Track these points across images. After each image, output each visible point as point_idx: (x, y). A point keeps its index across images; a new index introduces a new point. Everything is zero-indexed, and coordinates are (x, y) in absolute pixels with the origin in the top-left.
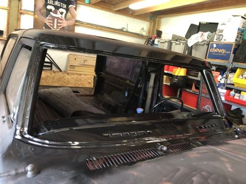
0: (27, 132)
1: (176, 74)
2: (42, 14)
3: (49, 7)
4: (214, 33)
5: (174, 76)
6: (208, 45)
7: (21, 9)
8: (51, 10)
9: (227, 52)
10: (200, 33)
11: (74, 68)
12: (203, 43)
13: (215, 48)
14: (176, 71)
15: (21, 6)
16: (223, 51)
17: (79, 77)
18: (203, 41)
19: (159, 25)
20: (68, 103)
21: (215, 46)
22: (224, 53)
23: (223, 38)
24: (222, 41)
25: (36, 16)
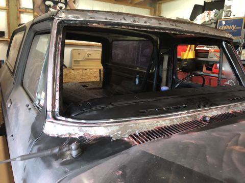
0: (59, 115)
1: (185, 58)
2: (41, 11)
3: (48, 3)
4: (221, 10)
5: (182, 59)
6: (216, 23)
7: (20, 8)
8: (50, 6)
9: (238, 28)
10: (206, 12)
11: (79, 64)
12: (210, 23)
13: (225, 25)
14: (184, 54)
15: (20, 5)
16: (233, 27)
17: (84, 71)
18: (210, 20)
19: (160, 11)
20: (80, 96)
21: (224, 23)
22: (235, 29)
23: (232, 14)
24: (231, 17)
25: (35, 13)
